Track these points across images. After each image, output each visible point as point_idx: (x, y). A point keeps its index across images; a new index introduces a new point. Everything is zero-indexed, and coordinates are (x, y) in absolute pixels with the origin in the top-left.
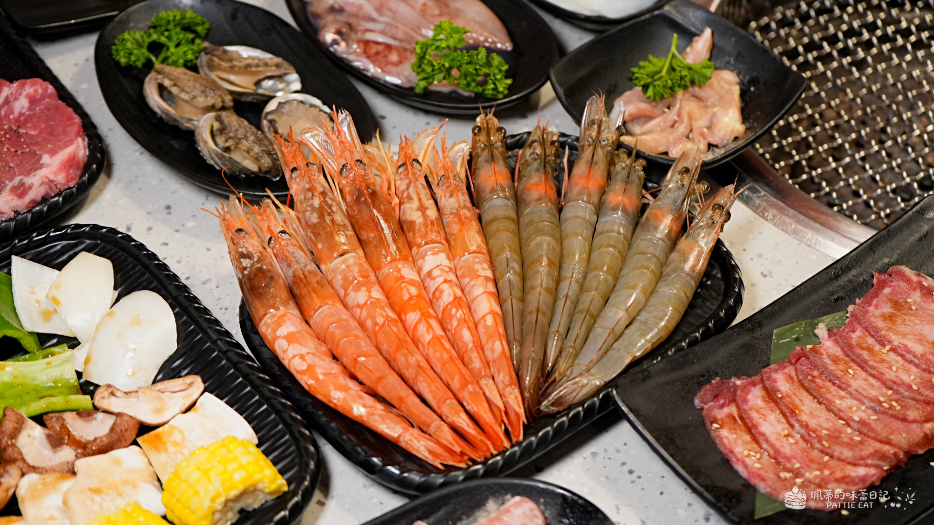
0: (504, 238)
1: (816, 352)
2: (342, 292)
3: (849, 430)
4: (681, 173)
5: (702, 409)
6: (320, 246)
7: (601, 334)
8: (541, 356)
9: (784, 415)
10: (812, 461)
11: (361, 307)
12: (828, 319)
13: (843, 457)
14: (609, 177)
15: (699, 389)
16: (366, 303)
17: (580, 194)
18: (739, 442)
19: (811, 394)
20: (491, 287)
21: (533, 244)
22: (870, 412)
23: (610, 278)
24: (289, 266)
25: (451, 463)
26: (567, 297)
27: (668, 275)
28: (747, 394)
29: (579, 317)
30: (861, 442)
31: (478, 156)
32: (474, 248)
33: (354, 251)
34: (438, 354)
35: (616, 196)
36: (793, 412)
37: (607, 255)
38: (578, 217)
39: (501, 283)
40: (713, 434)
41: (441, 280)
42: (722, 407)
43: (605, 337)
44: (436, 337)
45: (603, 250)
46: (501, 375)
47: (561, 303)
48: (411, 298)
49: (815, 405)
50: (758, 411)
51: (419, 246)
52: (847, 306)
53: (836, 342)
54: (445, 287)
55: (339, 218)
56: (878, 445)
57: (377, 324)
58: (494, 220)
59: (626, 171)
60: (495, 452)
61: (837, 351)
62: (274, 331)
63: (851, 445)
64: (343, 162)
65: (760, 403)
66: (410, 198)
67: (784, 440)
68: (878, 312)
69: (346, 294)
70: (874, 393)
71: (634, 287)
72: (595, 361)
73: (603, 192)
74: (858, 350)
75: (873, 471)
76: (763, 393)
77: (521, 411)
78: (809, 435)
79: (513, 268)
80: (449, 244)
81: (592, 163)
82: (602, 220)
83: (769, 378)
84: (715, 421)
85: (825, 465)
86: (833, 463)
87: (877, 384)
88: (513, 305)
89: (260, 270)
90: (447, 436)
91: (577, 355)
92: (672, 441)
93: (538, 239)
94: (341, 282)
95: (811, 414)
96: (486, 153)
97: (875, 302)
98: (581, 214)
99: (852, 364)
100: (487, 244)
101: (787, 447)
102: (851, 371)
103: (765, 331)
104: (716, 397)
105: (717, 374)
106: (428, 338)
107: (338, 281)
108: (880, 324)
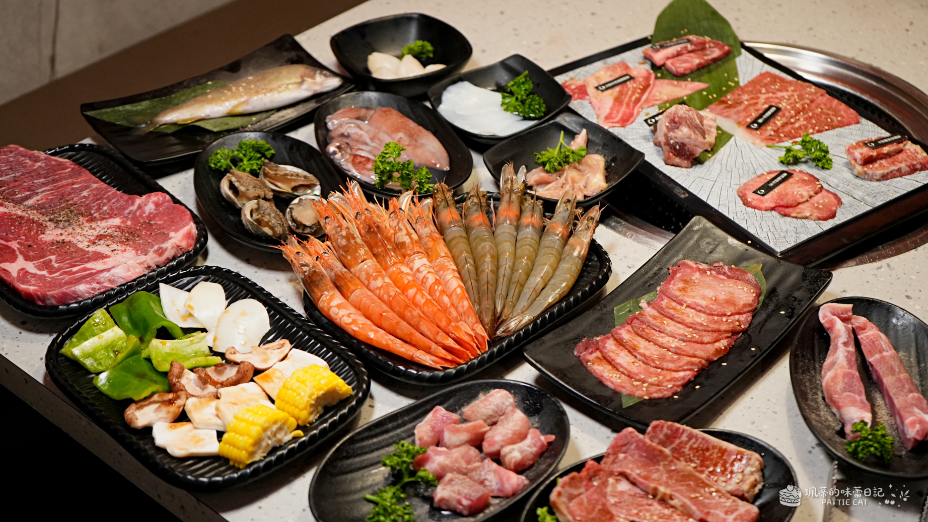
0: (462, 247)
1: (642, 315)
2: (366, 282)
3: (670, 353)
4: (565, 203)
5: (579, 356)
6: (349, 258)
7: (528, 291)
8: (493, 307)
9: (630, 352)
10: (651, 373)
11: (379, 288)
12: (646, 297)
13: (669, 368)
14: (521, 211)
15: (576, 346)
16: (382, 286)
17: (505, 221)
18: (606, 371)
19: (643, 338)
20: (457, 274)
21: (480, 247)
22: (681, 342)
23: (529, 263)
24: (332, 270)
25: (446, 366)
26: (504, 276)
27: (564, 258)
28: (605, 344)
29: (513, 287)
30: (678, 359)
31: (438, 206)
32: (443, 254)
33: (370, 258)
34: (430, 309)
35: (527, 219)
36: (634, 349)
37: (526, 250)
38: (505, 232)
39: (463, 273)
40: (589, 368)
41: (426, 272)
42: (591, 353)
43: (530, 293)
44: (427, 300)
45: (523, 247)
46: (470, 319)
47: (501, 280)
48: (409, 282)
49: (647, 343)
50: (613, 352)
51: (410, 255)
52: (656, 288)
53: (654, 308)
54: (429, 275)
55: (359, 240)
56: (689, 359)
57: (391, 296)
58: (454, 238)
59: (532, 206)
60: (472, 358)
61: (655, 313)
62: (329, 304)
63: (673, 361)
64: (356, 211)
65: (613, 347)
66: (400, 229)
67: (632, 365)
68: (675, 288)
69: (369, 283)
70: (681, 332)
71: (545, 264)
72: (526, 307)
73: (519, 218)
74: (667, 310)
75: (688, 373)
76: (615, 342)
77: (485, 335)
78: (646, 361)
79: (469, 262)
80: (429, 254)
81: (510, 202)
82: (520, 234)
83: (616, 333)
84: (589, 361)
85: (659, 374)
86: (664, 372)
87: (683, 327)
88: (472, 283)
89: (315, 272)
90: (443, 353)
91: (514, 306)
92: (565, 375)
93: (483, 244)
94: (365, 276)
95: (645, 348)
96: (443, 203)
97: (672, 282)
98: (507, 230)
99: (665, 318)
100: (451, 252)
101: (634, 369)
102: (665, 322)
103: (609, 309)
104: (586, 349)
105: (584, 337)
106: (423, 301)
107: (363, 276)
108: (678, 293)
